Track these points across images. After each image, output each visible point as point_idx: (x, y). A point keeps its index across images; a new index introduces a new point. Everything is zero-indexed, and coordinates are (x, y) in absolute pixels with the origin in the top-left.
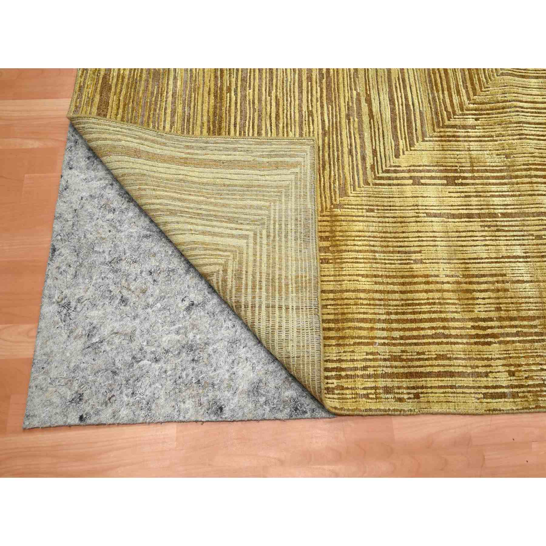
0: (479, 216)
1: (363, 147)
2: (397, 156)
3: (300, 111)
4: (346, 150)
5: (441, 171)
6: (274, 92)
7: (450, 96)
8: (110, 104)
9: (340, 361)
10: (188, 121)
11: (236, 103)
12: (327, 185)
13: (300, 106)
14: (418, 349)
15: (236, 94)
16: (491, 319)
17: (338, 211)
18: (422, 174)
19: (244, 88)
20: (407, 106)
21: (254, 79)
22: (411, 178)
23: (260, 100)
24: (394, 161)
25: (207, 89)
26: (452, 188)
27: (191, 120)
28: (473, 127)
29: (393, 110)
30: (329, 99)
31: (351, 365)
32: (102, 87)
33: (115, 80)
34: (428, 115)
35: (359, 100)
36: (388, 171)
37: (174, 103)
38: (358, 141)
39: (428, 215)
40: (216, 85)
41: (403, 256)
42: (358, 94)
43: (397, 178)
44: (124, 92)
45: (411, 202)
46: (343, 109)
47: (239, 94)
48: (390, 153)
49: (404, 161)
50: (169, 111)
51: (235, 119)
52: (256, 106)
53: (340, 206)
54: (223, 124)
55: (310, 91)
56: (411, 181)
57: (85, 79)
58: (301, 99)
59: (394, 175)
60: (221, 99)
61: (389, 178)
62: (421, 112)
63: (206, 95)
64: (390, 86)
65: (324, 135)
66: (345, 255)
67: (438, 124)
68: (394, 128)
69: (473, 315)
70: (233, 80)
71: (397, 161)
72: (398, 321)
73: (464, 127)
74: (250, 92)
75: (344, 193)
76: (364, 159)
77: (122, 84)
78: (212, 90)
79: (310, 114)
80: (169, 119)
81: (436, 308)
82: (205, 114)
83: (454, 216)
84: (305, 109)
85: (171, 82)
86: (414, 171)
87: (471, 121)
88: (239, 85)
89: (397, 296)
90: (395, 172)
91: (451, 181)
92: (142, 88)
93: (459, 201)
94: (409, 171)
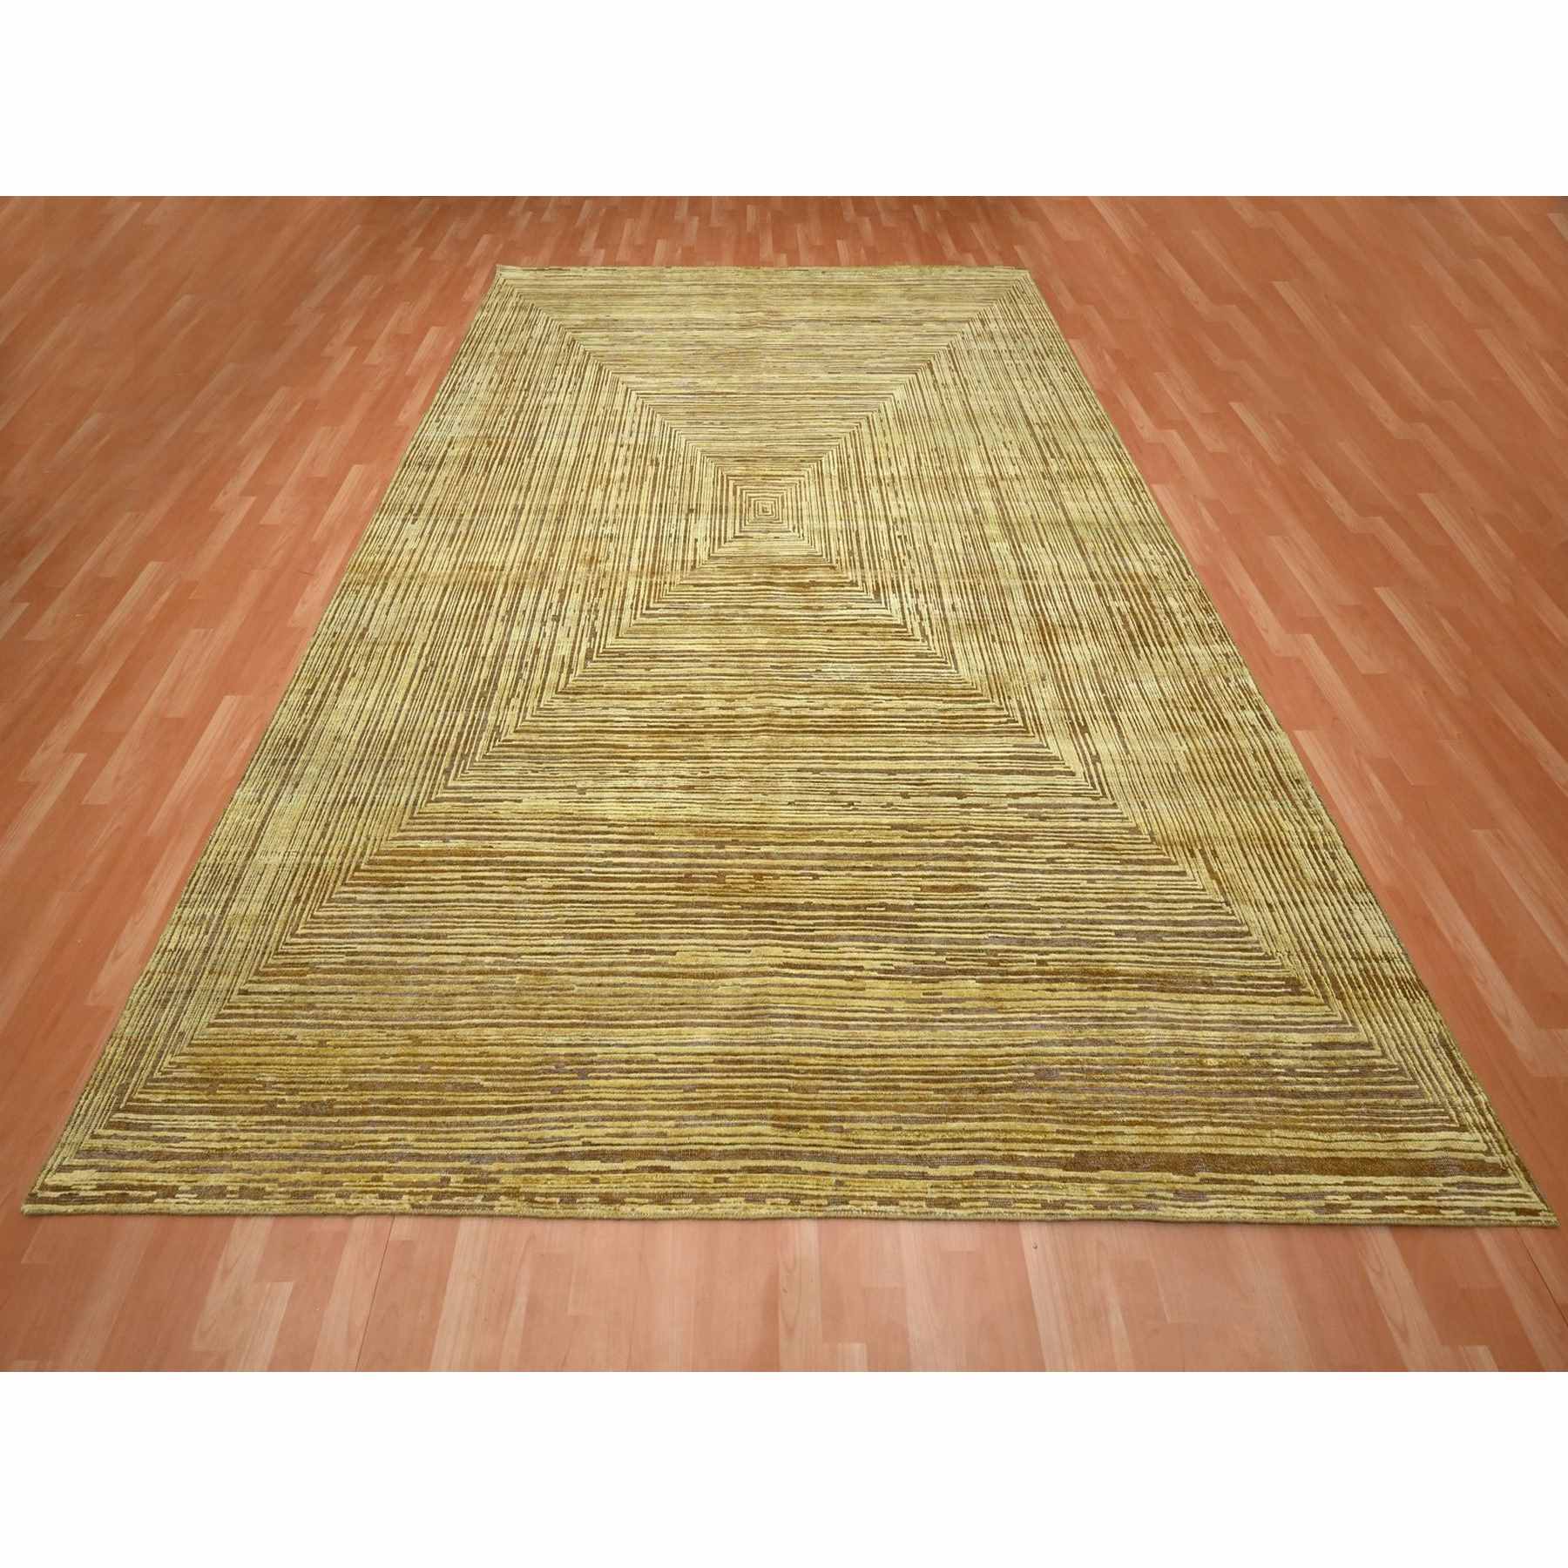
0: (1111, 711)
1: (1074, 806)
2: (1073, 774)
3: (1050, 872)
4: (1083, 824)
5: (1076, 736)
6: (1032, 903)
7: (987, 717)
8: (1110, 1148)
9: (1302, 845)
10: (1100, 1019)
11: (1060, 952)
12: (1130, 846)
13: (1043, 872)
14: (1257, 776)
15: (1046, 953)
16: (1204, 716)
17: (1158, 837)
18: (1087, 752)
19: (1035, 942)
20: (1010, 758)
21: (1017, 928)
22: (1094, 764)
23: (1047, 921)
24: (1080, 778)
25: (1049, 994)
26: (1091, 730)
27: (1099, 1015)
28: (1019, 702)
29: (1019, 773)
30: (1025, 838)
31: (1302, 835)
32: (1083, 1169)
33: (1065, 1147)
34: (1019, 740)
35: (1017, 806)
36: (1093, 784)
37: (1081, 1043)
38: (1068, 810)
39: (1128, 753)
40: (1038, 981)
41: (1177, 780)
42: (1010, 806)
43: (1098, 776)
44: (1083, 1129)
45: (1119, 766)
46: (1035, 824)
47: (1045, 948)
48: (1071, 781)
49: (1079, 769)
50: (1095, 1049)
51: (1082, 953)
52: (1058, 926)
53: (1151, 833)
54: (1092, 968)
55: (1020, 860)
56: (1098, 764)
57: (1080, 1202)
58: (1034, 871)
59: (1095, 780)
60: (1057, 972)
61: (1100, 784)
62: (1015, 746)
63: (1057, 995)
64: (990, 772)
65: (1072, 846)
66: (1201, 834)
67: (1025, 731)
68: (1040, 773)
69: (1207, 729)
70: (1026, 956)
71: (1080, 775)
72: (1242, 791)
73: (1021, 710)
74: (1041, 935)
75: (1135, 830)
76: (1087, 807)
77: (1070, 1133)
78: (1048, 986)
79: (1051, 861)
80: (1107, 1049)
81: (1215, 757)
82: (1086, 994)
83: (1120, 732)
84: (1047, 867)
85: (1050, 1049)
86: (1086, 760)
87: (1015, 704)
88: (1032, 949)
89: (1219, 789)
90: (1091, 777)
91: (1084, 729)
92: (1069, 1096)
93: (1103, 726)
94: (1087, 764)
